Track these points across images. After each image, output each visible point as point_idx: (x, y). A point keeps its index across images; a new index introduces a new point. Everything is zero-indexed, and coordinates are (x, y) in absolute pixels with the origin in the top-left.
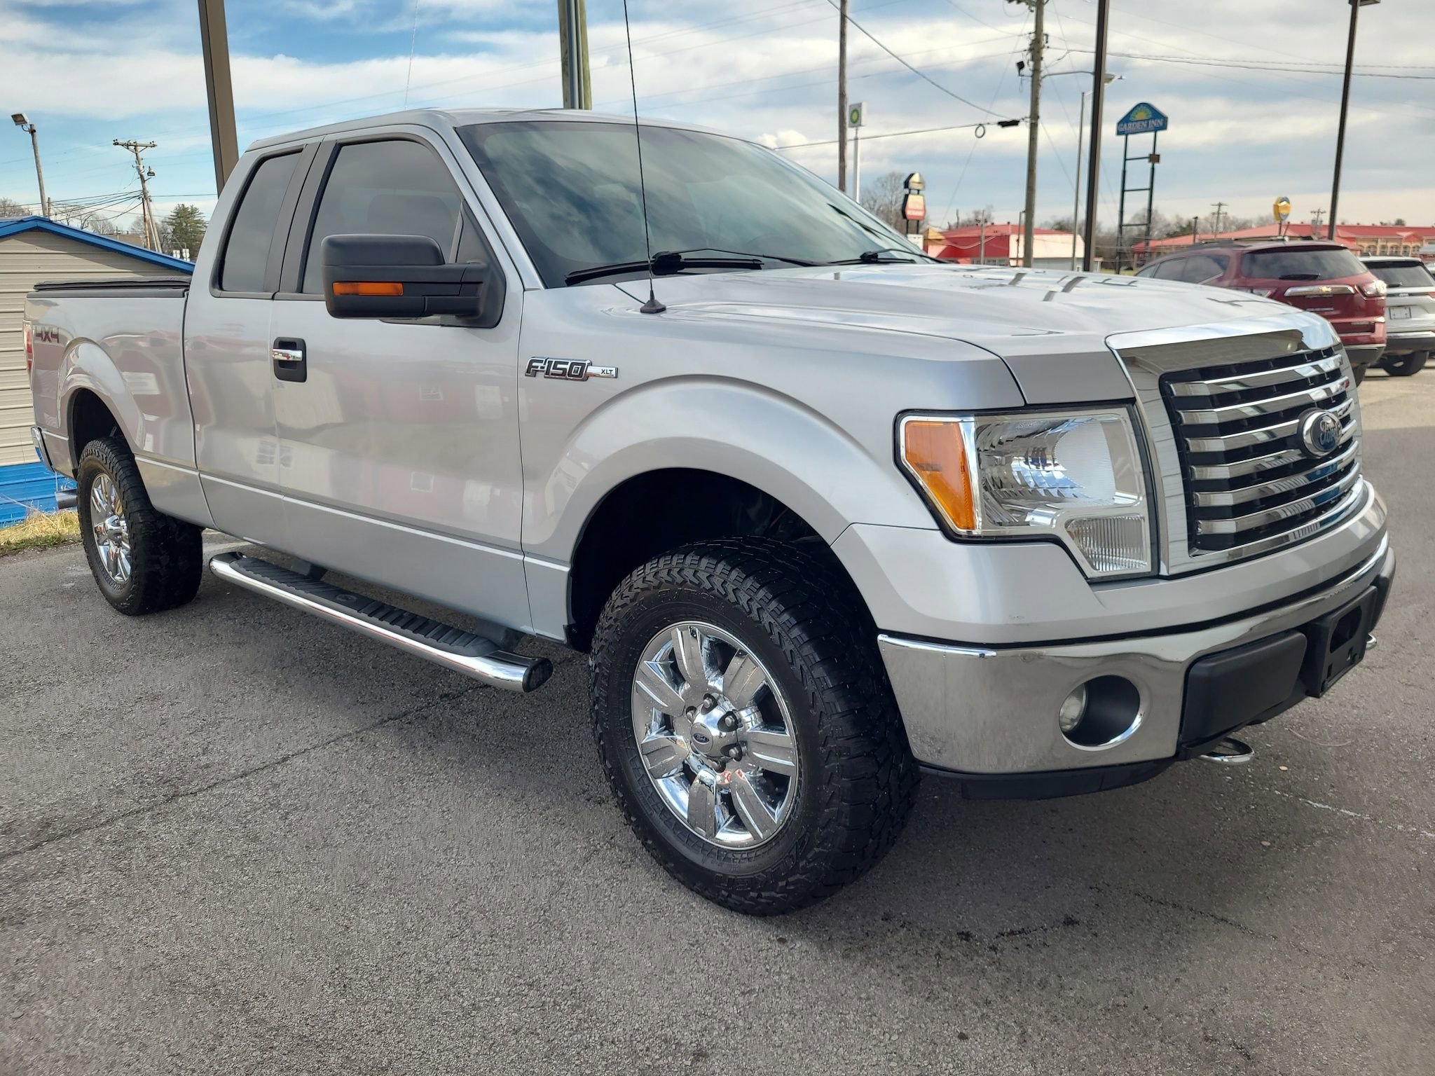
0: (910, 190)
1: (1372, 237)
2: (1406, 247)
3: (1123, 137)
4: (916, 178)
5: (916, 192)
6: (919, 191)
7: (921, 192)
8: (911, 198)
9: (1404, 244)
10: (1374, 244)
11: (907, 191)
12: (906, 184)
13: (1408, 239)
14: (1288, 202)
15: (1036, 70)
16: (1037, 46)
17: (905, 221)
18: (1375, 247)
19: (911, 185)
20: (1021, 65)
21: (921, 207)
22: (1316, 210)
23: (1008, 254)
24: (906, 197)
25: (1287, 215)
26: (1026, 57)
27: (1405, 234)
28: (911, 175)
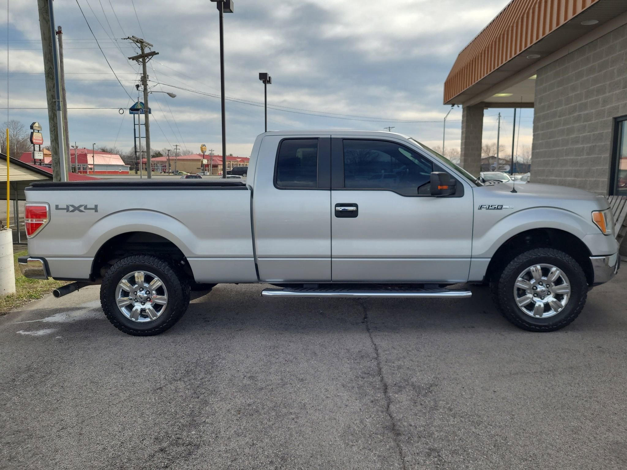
0: (34, 130)
1: (229, 160)
2: (239, 164)
3: (133, 115)
4: (36, 125)
5: (37, 131)
6: (38, 131)
7: (40, 131)
8: (34, 134)
9: (239, 163)
10: (230, 163)
11: (32, 131)
12: (32, 127)
13: (240, 161)
14: (205, 146)
15: (145, 89)
16: (144, 79)
17: (33, 145)
18: (230, 164)
19: (34, 128)
20: (138, 86)
21: (41, 139)
22: (211, 150)
23: (87, 163)
24: (32, 133)
25: (206, 151)
26: (140, 83)
27: (239, 160)
28: (34, 123)
